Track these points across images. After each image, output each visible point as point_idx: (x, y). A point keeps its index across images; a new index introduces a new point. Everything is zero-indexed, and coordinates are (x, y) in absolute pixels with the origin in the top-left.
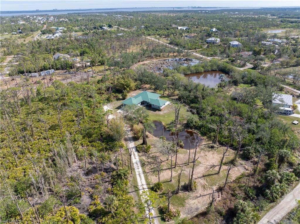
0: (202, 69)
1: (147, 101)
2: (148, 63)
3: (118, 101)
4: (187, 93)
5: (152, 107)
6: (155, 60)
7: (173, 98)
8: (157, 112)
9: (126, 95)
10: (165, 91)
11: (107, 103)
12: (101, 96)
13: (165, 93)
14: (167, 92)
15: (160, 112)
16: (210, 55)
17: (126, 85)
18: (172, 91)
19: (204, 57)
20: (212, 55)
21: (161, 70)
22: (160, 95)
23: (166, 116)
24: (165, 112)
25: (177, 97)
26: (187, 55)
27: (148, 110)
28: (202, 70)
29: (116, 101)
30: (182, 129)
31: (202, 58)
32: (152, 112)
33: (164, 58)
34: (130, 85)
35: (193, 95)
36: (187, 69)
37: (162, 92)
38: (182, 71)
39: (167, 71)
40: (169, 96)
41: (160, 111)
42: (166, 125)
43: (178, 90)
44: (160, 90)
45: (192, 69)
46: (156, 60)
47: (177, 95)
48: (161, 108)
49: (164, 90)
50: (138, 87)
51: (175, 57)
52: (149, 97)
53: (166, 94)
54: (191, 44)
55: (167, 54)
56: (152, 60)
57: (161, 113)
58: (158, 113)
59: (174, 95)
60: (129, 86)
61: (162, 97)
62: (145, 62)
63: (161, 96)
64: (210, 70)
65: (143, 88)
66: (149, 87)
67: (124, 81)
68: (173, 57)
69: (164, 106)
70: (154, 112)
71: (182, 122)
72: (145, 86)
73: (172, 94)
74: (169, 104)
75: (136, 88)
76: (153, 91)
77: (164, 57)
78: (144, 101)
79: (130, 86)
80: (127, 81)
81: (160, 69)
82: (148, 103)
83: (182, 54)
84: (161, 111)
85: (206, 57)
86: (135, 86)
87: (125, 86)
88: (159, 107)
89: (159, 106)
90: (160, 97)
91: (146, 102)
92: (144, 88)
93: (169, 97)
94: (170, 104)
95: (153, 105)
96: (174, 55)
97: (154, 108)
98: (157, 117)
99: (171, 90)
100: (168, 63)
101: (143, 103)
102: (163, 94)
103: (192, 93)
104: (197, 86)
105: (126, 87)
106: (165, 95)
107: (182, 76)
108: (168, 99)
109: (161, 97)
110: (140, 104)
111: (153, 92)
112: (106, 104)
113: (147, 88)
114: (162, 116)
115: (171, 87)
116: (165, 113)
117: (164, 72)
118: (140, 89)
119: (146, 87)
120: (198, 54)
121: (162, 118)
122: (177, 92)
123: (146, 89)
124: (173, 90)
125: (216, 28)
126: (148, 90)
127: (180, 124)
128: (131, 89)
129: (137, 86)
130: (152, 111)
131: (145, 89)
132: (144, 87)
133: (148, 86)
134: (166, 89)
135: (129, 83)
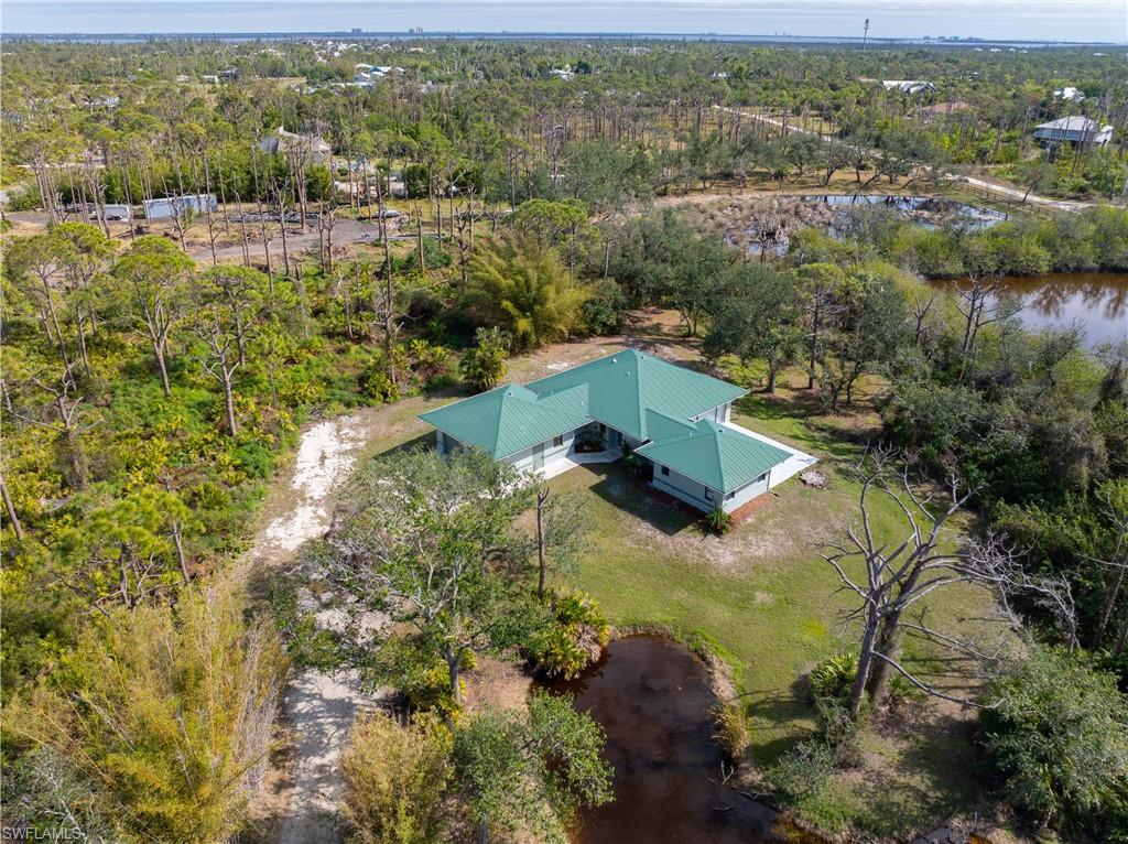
0: (1044, 254)
1: (627, 431)
2: (712, 203)
3: (434, 400)
4: (968, 403)
5: (655, 484)
6: (748, 196)
7: (844, 423)
8: (688, 542)
9: (490, 367)
10: (783, 365)
11: (348, 405)
12: (341, 351)
13: (779, 379)
14: (796, 377)
15: (712, 540)
16: (1072, 194)
17: (514, 299)
18: (839, 375)
19: (1032, 198)
20: (1082, 190)
21: (775, 243)
22: (741, 393)
23: (760, 597)
24: (762, 548)
25: (871, 421)
26: (934, 182)
27: (620, 504)
28: (1044, 260)
29: (420, 398)
30: (914, 807)
31: (1023, 202)
32: (645, 529)
33: (800, 188)
34: (540, 300)
35: (1019, 427)
36: (943, 244)
37: (758, 370)
38: (911, 255)
39: (810, 245)
40: (806, 406)
41: (718, 532)
42: (752, 710)
43: (886, 367)
44: (746, 357)
45: (977, 246)
46: (756, 195)
47: (878, 406)
48: (728, 507)
49: (779, 354)
50: (603, 317)
51: (866, 187)
52: (647, 400)
53: (785, 386)
54: (952, 141)
55: (823, 173)
56: (735, 191)
57: (721, 553)
58: (692, 557)
59: (848, 404)
60: (537, 307)
61: (756, 405)
62: (697, 199)
63: (747, 399)
64: (1090, 264)
65: (636, 330)
66: (678, 328)
67: (504, 264)
68: (852, 186)
69: (757, 490)
70: (660, 537)
71: (918, 707)
72: (655, 319)
73: (835, 392)
74: (799, 479)
75: (583, 326)
76: (695, 355)
77: (804, 185)
78: (603, 427)
79: (542, 304)
80: (522, 272)
81: (771, 234)
82: (628, 449)
83: (903, 180)
84: (726, 537)
85: (1047, 201)
86: (583, 308)
87: (506, 304)
88: (713, 497)
89: (711, 484)
90: (735, 403)
91: (620, 434)
92: (644, 331)
93: (811, 412)
94: (811, 477)
95: (666, 471)
96: (858, 181)
97: (669, 498)
98: (680, 595)
99: (834, 363)
100: (824, 210)
101: (589, 440)
102: (765, 382)
103: (1008, 409)
104: (1055, 352)
105: (514, 312)
106: (779, 393)
107: (910, 281)
108: (798, 429)
109: (744, 408)
110: (568, 443)
111: (692, 366)
112: (342, 408)
113: (665, 330)
114: (728, 585)
115: (833, 345)
116: (757, 566)
117: (791, 249)
118: (612, 331)
119: (657, 327)
120: (998, 183)
121: (718, 614)
122: (873, 384)
123: (653, 339)
124: (842, 367)
125: (1079, 89)
126: (667, 343)
127: (893, 724)
128: (547, 331)
129: (598, 313)
130: (644, 517)
131: (647, 338)
132: (647, 323)
133: (670, 320)
134: (789, 355)
135: (534, 283)
